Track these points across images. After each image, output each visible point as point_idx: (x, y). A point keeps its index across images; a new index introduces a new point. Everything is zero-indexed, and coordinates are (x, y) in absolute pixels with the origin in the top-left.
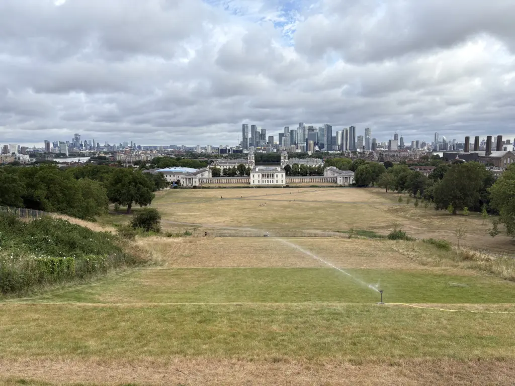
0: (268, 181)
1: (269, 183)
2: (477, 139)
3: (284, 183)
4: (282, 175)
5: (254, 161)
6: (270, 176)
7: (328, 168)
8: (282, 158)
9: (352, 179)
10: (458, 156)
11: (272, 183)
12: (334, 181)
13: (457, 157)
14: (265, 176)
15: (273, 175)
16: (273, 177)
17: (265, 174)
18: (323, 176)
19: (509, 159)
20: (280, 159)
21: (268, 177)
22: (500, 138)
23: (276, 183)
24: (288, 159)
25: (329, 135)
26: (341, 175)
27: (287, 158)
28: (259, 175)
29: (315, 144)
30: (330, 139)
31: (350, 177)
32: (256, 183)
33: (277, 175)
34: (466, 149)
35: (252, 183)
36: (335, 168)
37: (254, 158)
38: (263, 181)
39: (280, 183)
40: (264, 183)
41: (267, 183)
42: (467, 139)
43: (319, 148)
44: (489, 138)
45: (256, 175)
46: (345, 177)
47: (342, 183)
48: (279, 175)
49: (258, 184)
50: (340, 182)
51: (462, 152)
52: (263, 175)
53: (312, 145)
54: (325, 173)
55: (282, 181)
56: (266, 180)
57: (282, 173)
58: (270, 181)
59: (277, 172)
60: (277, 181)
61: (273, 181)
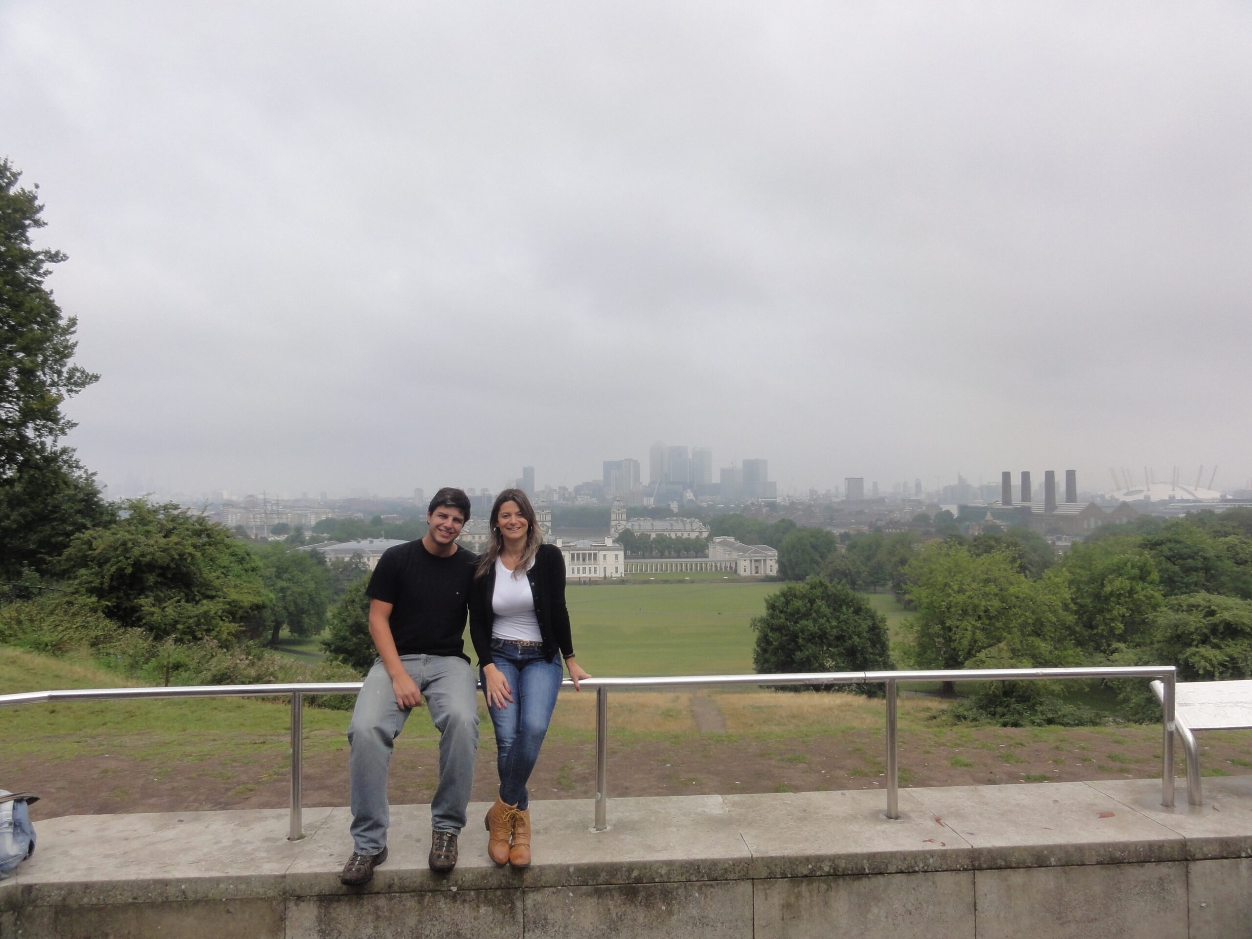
0: (584, 568)
2: (1026, 476)
3: (621, 574)
4: (617, 556)
5: (549, 524)
6: (590, 559)
7: (718, 540)
8: (613, 517)
9: (769, 563)
10: (989, 514)
11: (591, 575)
12: (731, 568)
13: (989, 517)
15: (595, 555)
16: (595, 559)
17: (578, 555)
18: (707, 557)
19: (1092, 521)
20: (609, 519)
21: (584, 560)
22: (1071, 476)
23: (602, 575)
24: (628, 519)
26: (747, 555)
27: (624, 516)
31: (765, 560)
33: (605, 556)
34: (1007, 499)
36: (732, 539)
37: (549, 518)
38: (573, 569)
39: (611, 572)
40: (576, 575)
41: (581, 575)
42: (1006, 476)
43: (695, 495)
44: (1050, 476)
46: (756, 561)
47: (748, 573)
48: (611, 555)
50: (745, 571)
51: (999, 505)
52: (573, 556)
54: (711, 551)
55: (617, 568)
56: (581, 567)
57: (617, 552)
58: (590, 569)
59: (605, 548)
60: (605, 568)
61: (595, 568)
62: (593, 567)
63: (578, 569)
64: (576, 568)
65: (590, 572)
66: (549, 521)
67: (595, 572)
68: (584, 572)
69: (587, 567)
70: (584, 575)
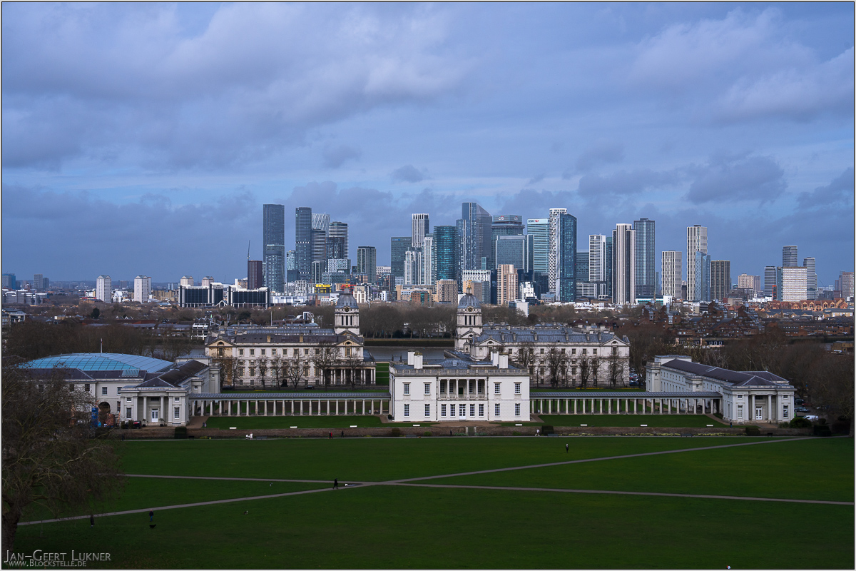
0: (462, 406)
1: (467, 417)
3: (525, 416)
4: (518, 385)
6: (472, 390)
8: (461, 320)
11: (477, 418)
12: (709, 409)
14: (451, 390)
15: (482, 383)
16: (481, 390)
17: (453, 382)
21: (461, 392)
23: (493, 418)
25: (569, 244)
28: (427, 385)
29: (523, 277)
30: (570, 258)
31: (775, 397)
32: (417, 416)
33: (497, 385)
35: (399, 417)
38: (444, 406)
39: (507, 416)
40: (448, 418)
41: (458, 417)
43: (536, 290)
45: (417, 384)
46: (758, 397)
47: (744, 419)
48: (507, 383)
49: (423, 419)
50: (738, 414)
52: (443, 383)
53: (512, 280)
55: (518, 406)
56: (457, 404)
57: (518, 379)
58: (472, 406)
59: (496, 371)
60: (497, 406)
61: (481, 406)
62: (477, 404)
63: (453, 406)
64: (448, 404)
65: (472, 414)
66: (357, 328)
67: (481, 414)
68: (462, 413)
69: (468, 404)
70: (463, 418)
